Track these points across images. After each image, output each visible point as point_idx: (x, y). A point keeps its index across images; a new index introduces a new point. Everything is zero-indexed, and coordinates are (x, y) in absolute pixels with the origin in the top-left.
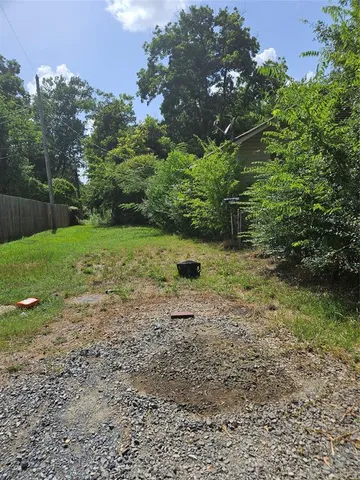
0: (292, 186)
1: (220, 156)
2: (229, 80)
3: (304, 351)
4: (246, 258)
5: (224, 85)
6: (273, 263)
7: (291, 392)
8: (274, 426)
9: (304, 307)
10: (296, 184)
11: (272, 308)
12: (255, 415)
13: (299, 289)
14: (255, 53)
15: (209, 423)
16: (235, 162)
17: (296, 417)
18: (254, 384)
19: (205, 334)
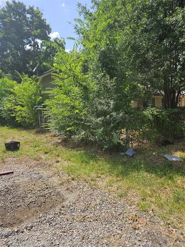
0: (65, 101)
1: (31, 83)
2: (36, 43)
3: (70, 180)
4: (46, 137)
5: (34, 46)
6: (60, 139)
7: (62, 202)
8: (52, 222)
9: (72, 159)
10: (67, 100)
11: (58, 162)
12: (43, 219)
13: (71, 151)
14: (49, 33)
15: (16, 230)
16: (40, 87)
17: (63, 214)
18: (44, 202)
19: (19, 181)
